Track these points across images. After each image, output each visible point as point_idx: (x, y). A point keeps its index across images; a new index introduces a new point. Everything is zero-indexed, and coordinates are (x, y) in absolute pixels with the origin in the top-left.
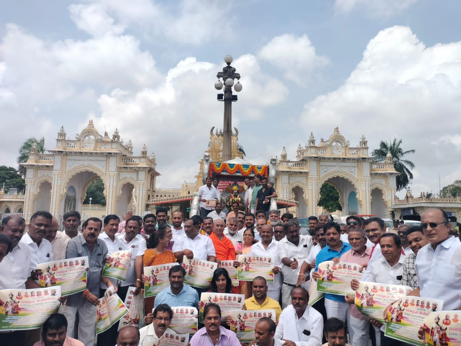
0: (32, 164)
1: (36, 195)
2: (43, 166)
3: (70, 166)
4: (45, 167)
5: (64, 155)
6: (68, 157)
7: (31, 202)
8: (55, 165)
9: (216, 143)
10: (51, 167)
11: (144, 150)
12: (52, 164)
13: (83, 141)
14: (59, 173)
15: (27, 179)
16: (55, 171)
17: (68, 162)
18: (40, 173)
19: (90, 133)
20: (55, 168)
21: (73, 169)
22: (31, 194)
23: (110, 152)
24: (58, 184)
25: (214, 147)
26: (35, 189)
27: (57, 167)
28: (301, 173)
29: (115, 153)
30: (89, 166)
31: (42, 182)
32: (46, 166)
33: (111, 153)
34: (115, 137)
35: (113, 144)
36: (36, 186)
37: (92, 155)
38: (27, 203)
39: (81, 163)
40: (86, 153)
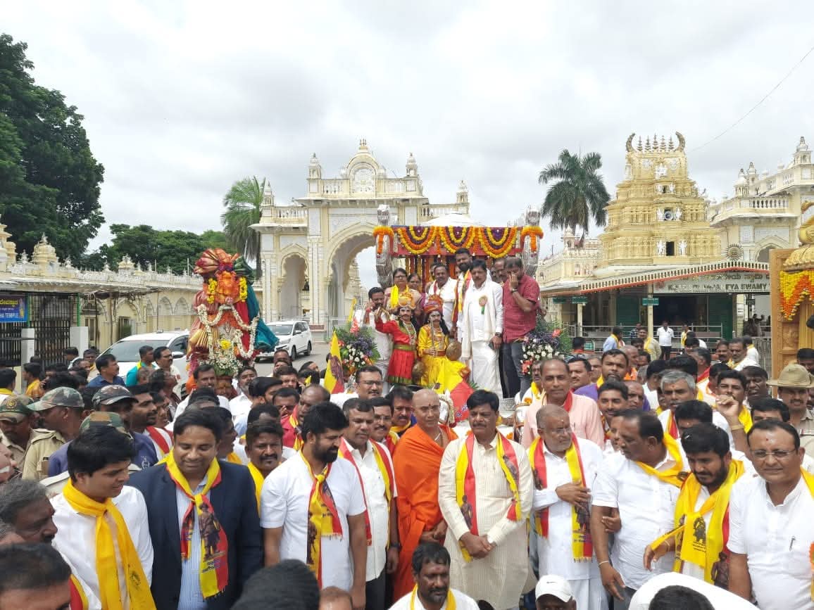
0: (271, 225)
1: (281, 279)
2: (288, 228)
3: (335, 227)
4: (292, 230)
5: (323, 208)
6: (331, 211)
7: (275, 293)
8: (310, 225)
9: (642, 167)
10: (301, 230)
11: (462, 191)
12: (305, 225)
13: (354, 180)
14: (319, 239)
15: (264, 253)
16: (312, 237)
17: (331, 219)
18: (285, 241)
19: (365, 165)
20: (311, 231)
21: (341, 231)
22: (273, 279)
23: (407, 197)
24: (320, 259)
25: (639, 176)
26: (279, 269)
27: (314, 229)
28: (780, 219)
29: (414, 200)
30: (369, 225)
31: (289, 256)
32: (294, 228)
33: (407, 200)
34: (410, 169)
35: (408, 183)
36: (279, 264)
37: (372, 205)
38: (269, 294)
39: (354, 220)
40: (362, 202)
